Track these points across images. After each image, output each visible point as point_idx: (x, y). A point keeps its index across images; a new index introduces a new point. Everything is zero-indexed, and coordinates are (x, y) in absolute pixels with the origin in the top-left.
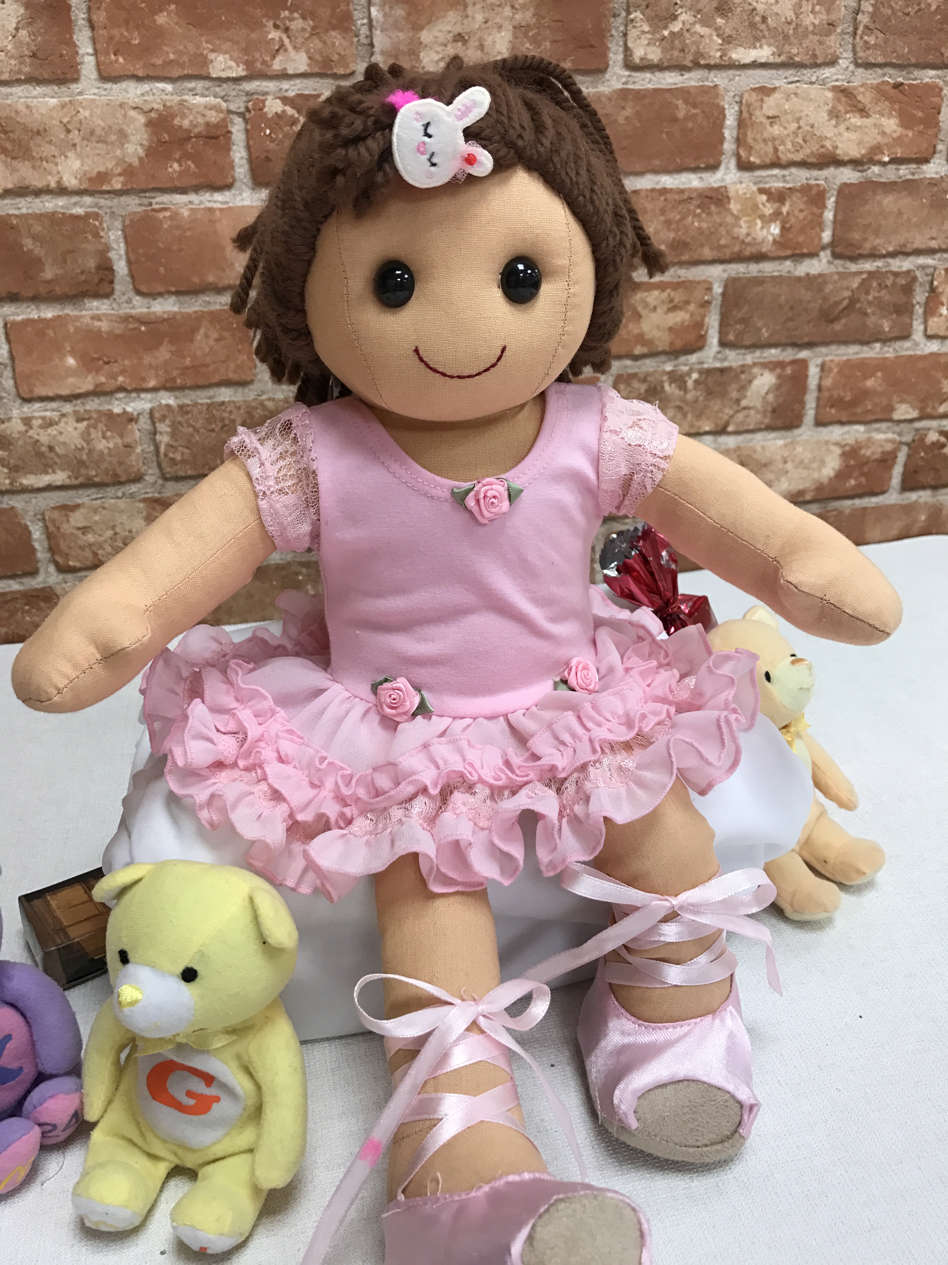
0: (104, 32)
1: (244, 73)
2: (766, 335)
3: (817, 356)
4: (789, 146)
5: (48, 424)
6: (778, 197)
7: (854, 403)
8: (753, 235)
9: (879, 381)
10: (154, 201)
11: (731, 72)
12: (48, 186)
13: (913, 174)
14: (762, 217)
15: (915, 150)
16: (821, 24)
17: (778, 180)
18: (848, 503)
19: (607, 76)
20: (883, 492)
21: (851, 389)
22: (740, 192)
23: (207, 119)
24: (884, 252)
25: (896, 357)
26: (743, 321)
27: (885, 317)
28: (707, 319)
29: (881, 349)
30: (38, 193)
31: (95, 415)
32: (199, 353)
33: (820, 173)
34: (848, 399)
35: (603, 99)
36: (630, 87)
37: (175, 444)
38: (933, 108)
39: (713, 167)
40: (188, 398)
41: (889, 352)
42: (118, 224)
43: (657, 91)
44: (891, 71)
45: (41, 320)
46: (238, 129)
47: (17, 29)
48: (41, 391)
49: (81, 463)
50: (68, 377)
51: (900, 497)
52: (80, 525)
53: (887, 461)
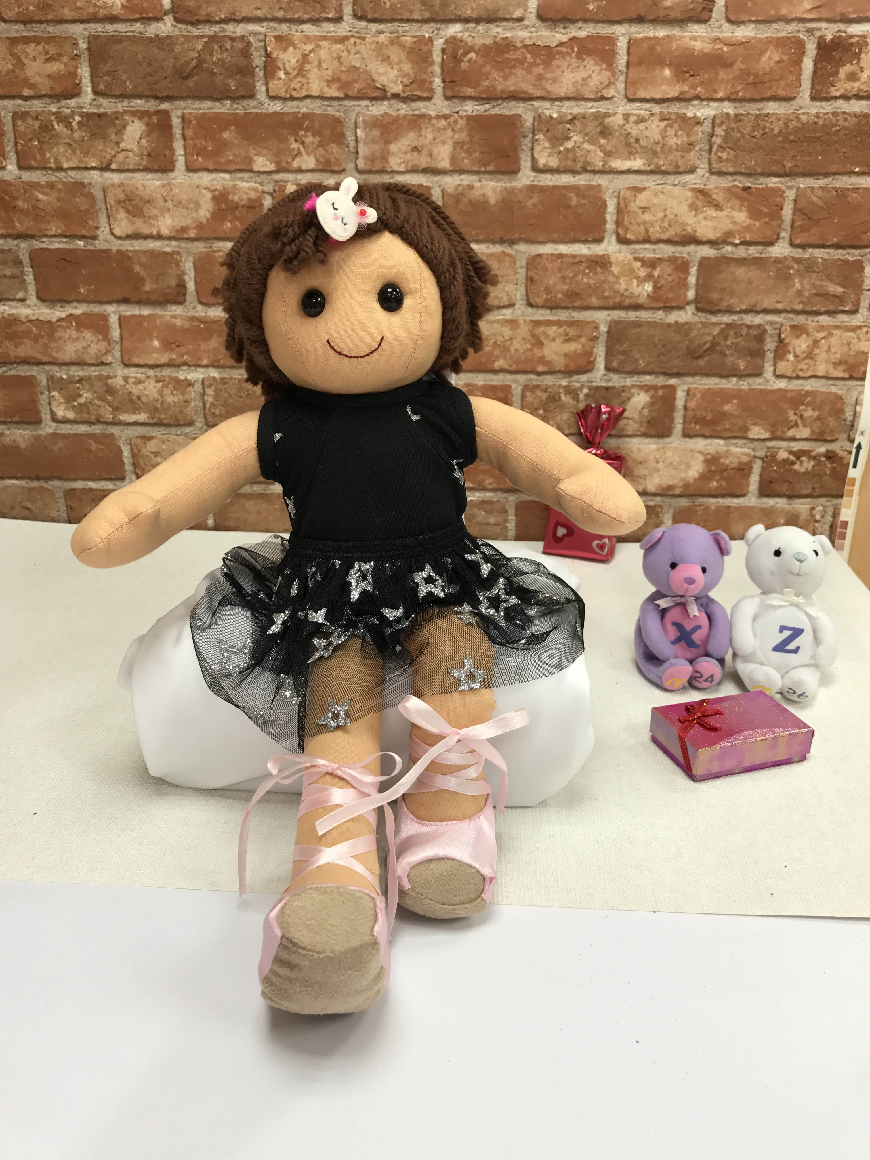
0: (191, 142)
1: (274, 169)
2: (643, 365)
3: (683, 384)
4: (658, 228)
5: (139, 382)
6: (652, 264)
7: (714, 422)
8: (631, 290)
9: (735, 407)
10: (213, 246)
11: (611, 176)
12: (152, 233)
13: (761, 253)
14: (638, 278)
15: (762, 236)
16: (683, 144)
17: (650, 252)
18: (712, 500)
19: (519, 176)
20: (743, 496)
21: (712, 411)
22: (620, 259)
23: (249, 196)
24: (738, 309)
25: (750, 390)
26: (623, 353)
27: (741, 358)
28: (595, 350)
29: (737, 382)
30: (145, 237)
31: (167, 379)
33: (683, 248)
34: (709, 418)
35: (516, 191)
36: (536, 183)
37: (216, 403)
38: (777, 206)
39: (599, 240)
42: (191, 259)
43: (555, 187)
44: (741, 178)
45: (141, 316)
47: (140, 138)
48: (136, 360)
49: (156, 409)
50: (153, 353)
51: (759, 501)
52: (153, 450)
53: (744, 470)
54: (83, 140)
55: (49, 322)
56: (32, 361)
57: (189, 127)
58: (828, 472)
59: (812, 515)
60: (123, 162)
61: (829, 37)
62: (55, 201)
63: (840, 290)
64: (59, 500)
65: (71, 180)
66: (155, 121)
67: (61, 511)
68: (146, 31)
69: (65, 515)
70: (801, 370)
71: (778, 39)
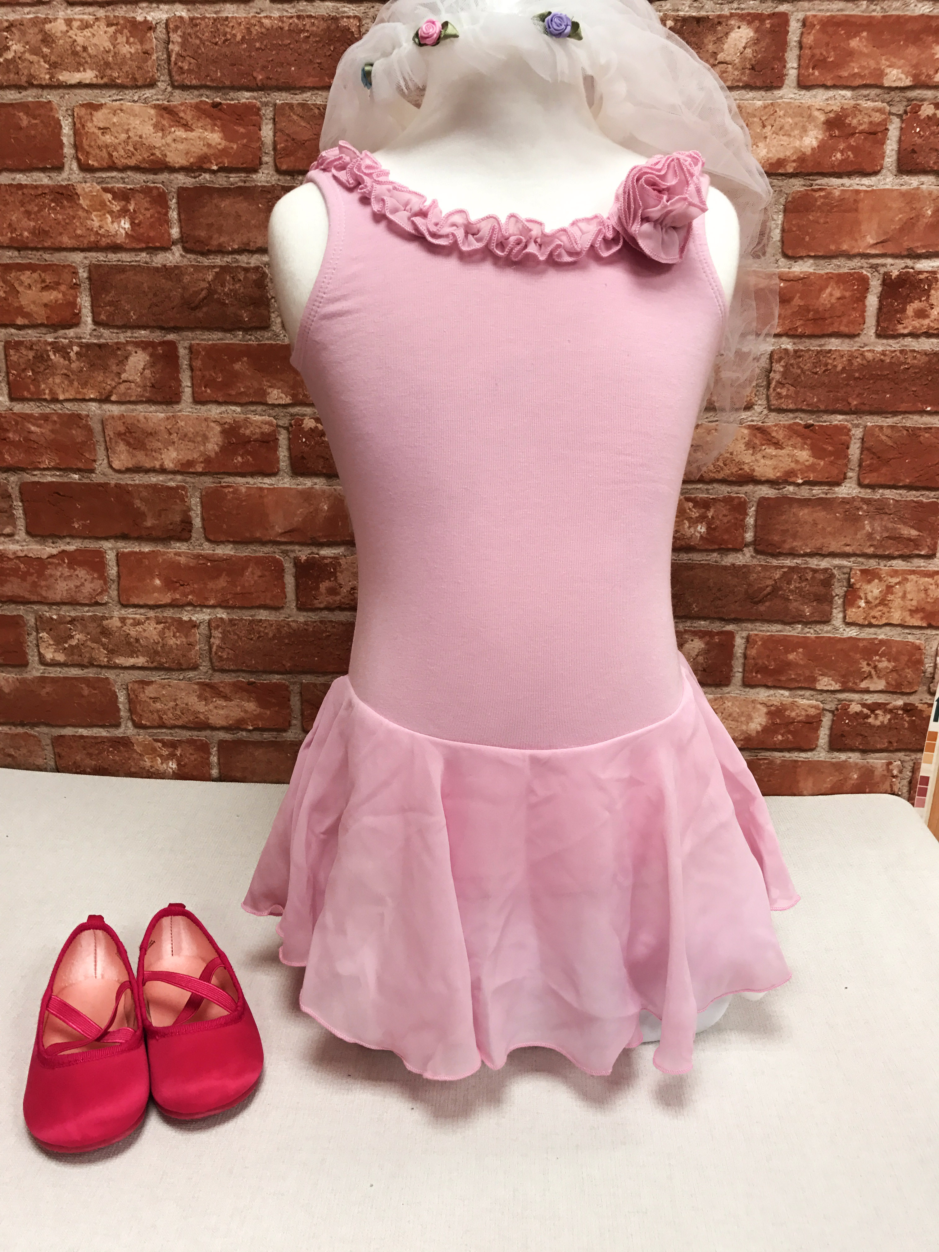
0: (198, 373)
1: (290, 402)
3: (742, 630)
5: (137, 623)
6: (705, 504)
7: (778, 671)
8: (683, 531)
9: (801, 656)
10: (223, 481)
12: (154, 467)
13: (826, 494)
14: (690, 518)
15: (826, 475)
17: (702, 492)
18: (777, 754)
20: (812, 750)
21: (775, 660)
23: (262, 430)
24: (802, 552)
25: (816, 637)
27: (807, 604)
29: (802, 629)
30: (147, 471)
31: (169, 621)
32: (247, 584)
33: (740, 488)
34: (772, 667)
37: (223, 646)
38: (842, 444)
40: (236, 615)
41: (810, 632)
42: (197, 494)
44: (802, 415)
45: (141, 553)
46: (283, 438)
47: (144, 369)
48: (135, 601)
49: (156, 653)
50: (154, 592)
51: (829, 755)
52: (152, 695)
53: (813, 723)
54: (81, 371)
55: (41, 558)
56: (19, 600)
57: (197, 358)
58: (906, 725)
59: (889, 771)
60: (124, 394)
61: (895, 273)
62: (48, 433)
63: (914, 533)
64: (46, 747)
65: (67, 412)
66: (161, 352)
67: (48, 758)
68: (152, 261)
69: (52, 763)
70: (874, 617)
71: (839, 275)
